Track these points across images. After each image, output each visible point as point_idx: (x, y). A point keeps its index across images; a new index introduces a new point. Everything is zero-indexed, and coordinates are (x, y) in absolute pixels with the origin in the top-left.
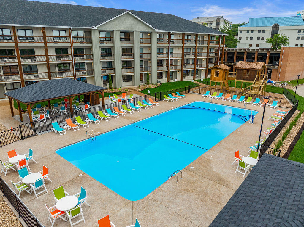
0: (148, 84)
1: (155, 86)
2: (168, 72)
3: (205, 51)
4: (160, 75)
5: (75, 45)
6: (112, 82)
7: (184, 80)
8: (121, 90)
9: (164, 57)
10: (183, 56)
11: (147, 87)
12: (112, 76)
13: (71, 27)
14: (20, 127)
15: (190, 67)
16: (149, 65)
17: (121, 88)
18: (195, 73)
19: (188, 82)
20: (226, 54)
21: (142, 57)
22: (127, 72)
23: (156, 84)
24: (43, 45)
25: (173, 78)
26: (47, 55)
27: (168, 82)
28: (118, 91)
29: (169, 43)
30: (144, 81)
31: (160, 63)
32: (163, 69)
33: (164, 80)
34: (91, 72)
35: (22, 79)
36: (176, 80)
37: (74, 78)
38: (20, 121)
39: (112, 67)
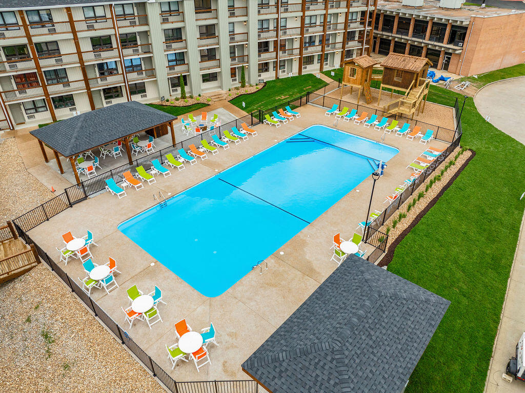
0: (243, 86)
1: (254, 90)
2: (277, 62)
3: (341, 19)
4: (264, 67)
5: (122, 31)
6: (186, 84)
7: (304, 72)
8: (201, 100)
9: (270, 37)
10: (302, 33)
11: (242, 91)
12: (185, 77)
13: (113, 3)
14: (66, 192)
15: (315, 50)
16: (246, 53)
17: (200, 96)
18: (323, 58)
19: (311, 76)
20: (381, 19)
21: (232, 39)
22: (210, 67)
23: (257, 85)
24: (71, 36)
25: (286, 69)
26: (79, 53)
27: (277, 78)
28: (196, 102)
29: (278, 12)
30: (237, 78)
31: (263, 47)
32: (269, 57)
33: (269, 76)
34: (152, 73)
35: (46, 93)
36: (290, 75)
37: (125, 86)
38: (60, 172)
39: (184, 60)
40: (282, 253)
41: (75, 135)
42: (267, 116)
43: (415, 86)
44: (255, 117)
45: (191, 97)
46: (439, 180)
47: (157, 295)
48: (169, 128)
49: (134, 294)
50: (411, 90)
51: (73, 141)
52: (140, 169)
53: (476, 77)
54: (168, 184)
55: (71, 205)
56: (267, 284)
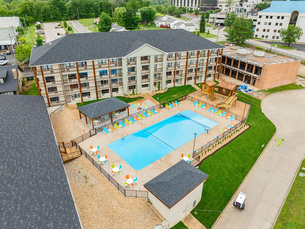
0: (159, 90)
1: (163, 92)
2: (174, 80)
3: (205, 61)
4: (169, 82)
5: (112, 68)
6: (135, 88)
7: (187, 84)
8: (141, 96)
9: (172, 69)
10: (186, 68)
11: (158, 92)
12: (135, 86)
14: (90, 131)
15: (192, 75)
16: (161, 76)
17: (140, 93)
18: (196, 78)
19: (190, 86)
21: (156, 70)
22: (145, 82)
23: (165, 89)
24: (93, 70)
25: (179, 82)
26: (95, 76)
27: (174, 86)
28: (138, 96)
29: (176, 60)
30: (157, 86)
31: (169, 73)
32: (171, 77)
33: (171, 85)
34: (121, 84)
35: (81, 91)
36: (180, 85)
37: (111, 89)
38: (86, 123)
39: (135, 78)
40: (163, 159)
41: (94, 111)
42: (167, 105)
43: (231, 95)
44: (162, 104)
45: (137, 94)
46: (230, 137)
47: (121, 167)
48: (127, 109)
49: (113, 167)
50: (229, 97)
51: (93, 113)
52: (116, 124)
53: (267, 90)
54: (125, 131)
55: (91, 136)
56: (156, 168)
